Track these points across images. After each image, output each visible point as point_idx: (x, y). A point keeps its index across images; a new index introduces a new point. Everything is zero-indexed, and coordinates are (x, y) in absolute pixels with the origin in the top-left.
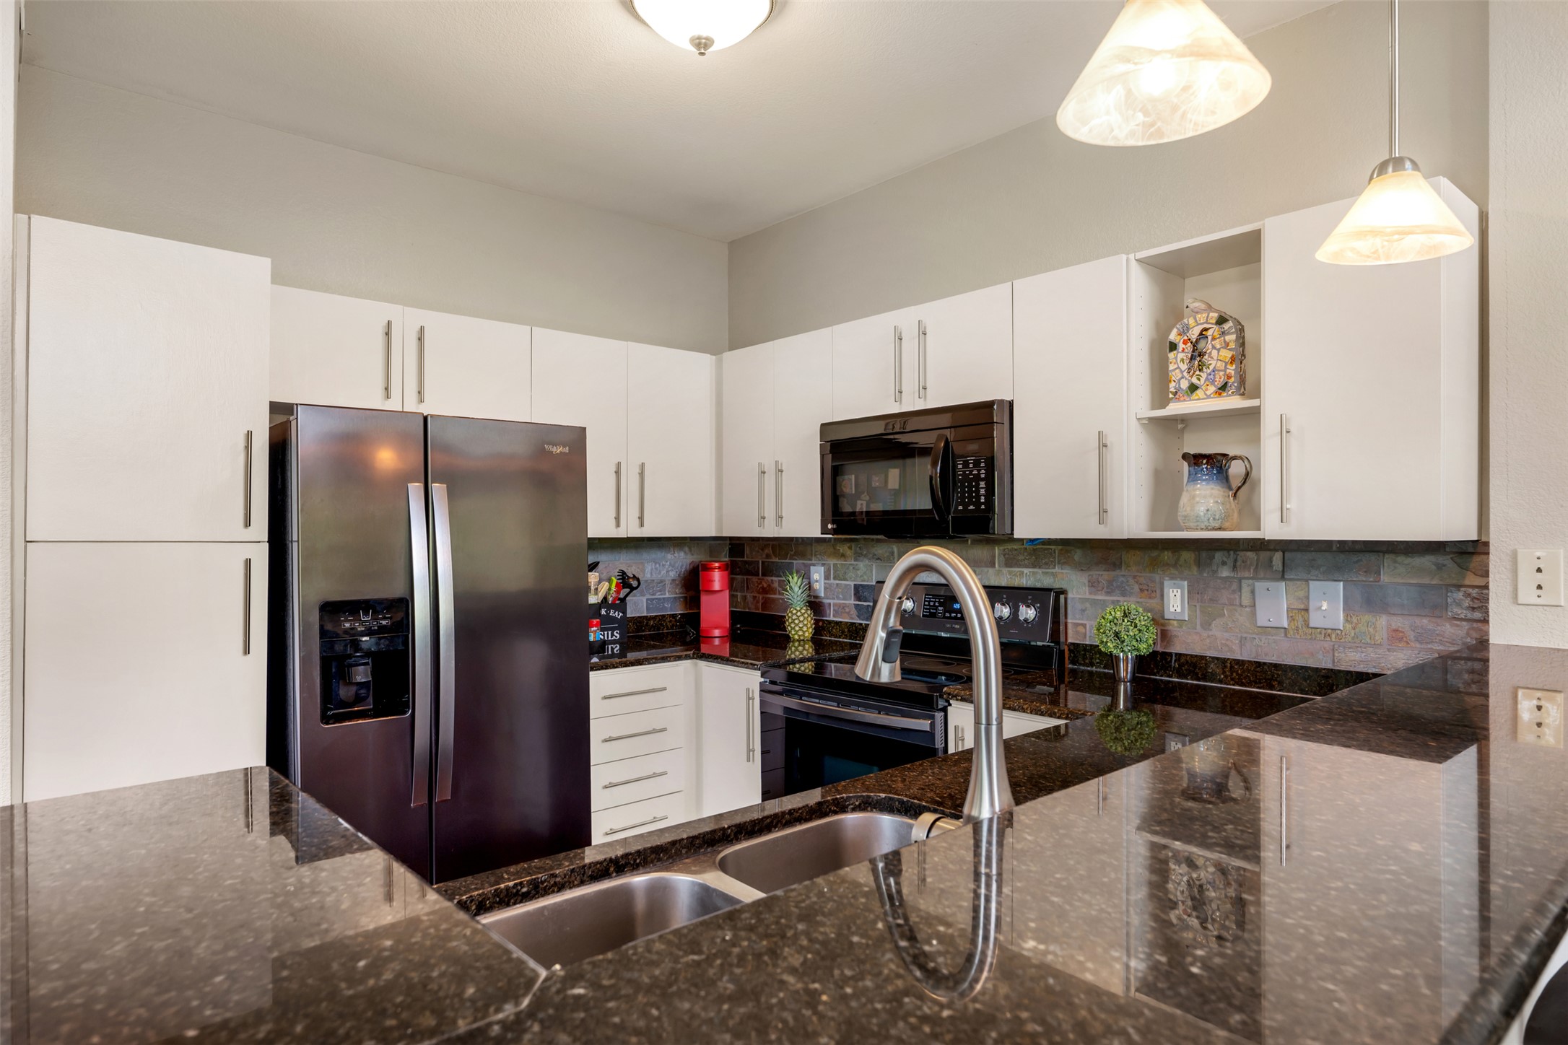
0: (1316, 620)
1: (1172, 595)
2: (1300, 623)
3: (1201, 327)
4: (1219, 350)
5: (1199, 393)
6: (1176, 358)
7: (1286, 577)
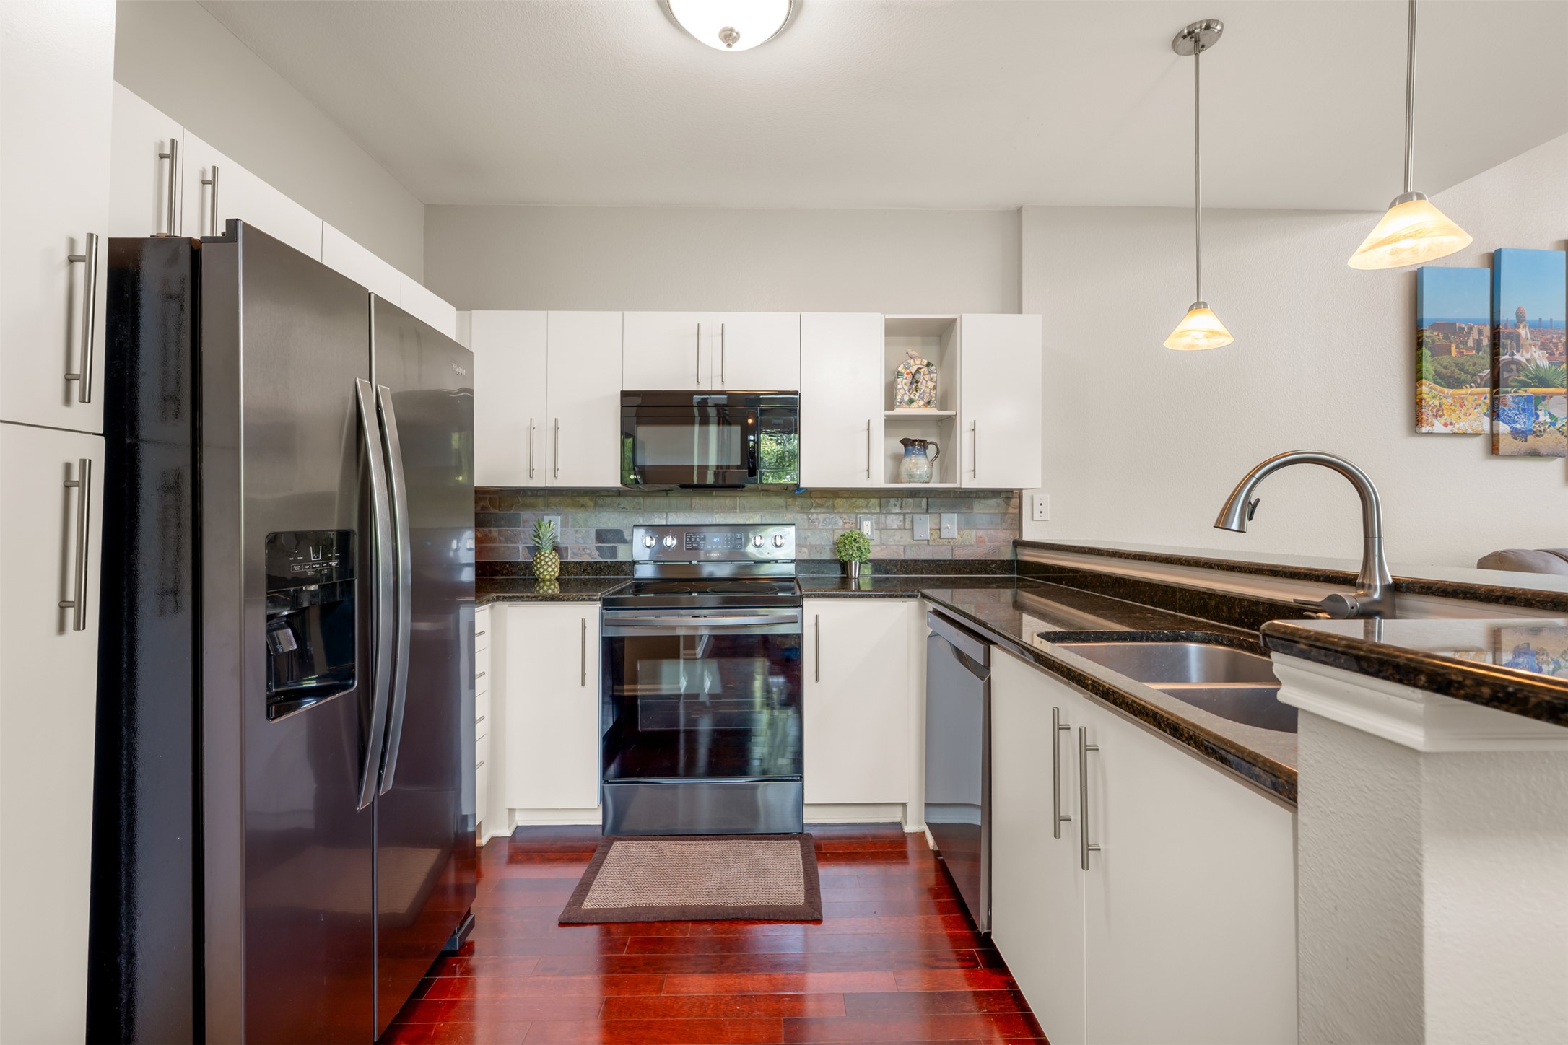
0: (945, 534)
1: (865, 525)
2: (936, 537)
3: (918, 367)
4: (927, 381)
5: (915, 404)
6: (902, 382)
7: (929, 512)
